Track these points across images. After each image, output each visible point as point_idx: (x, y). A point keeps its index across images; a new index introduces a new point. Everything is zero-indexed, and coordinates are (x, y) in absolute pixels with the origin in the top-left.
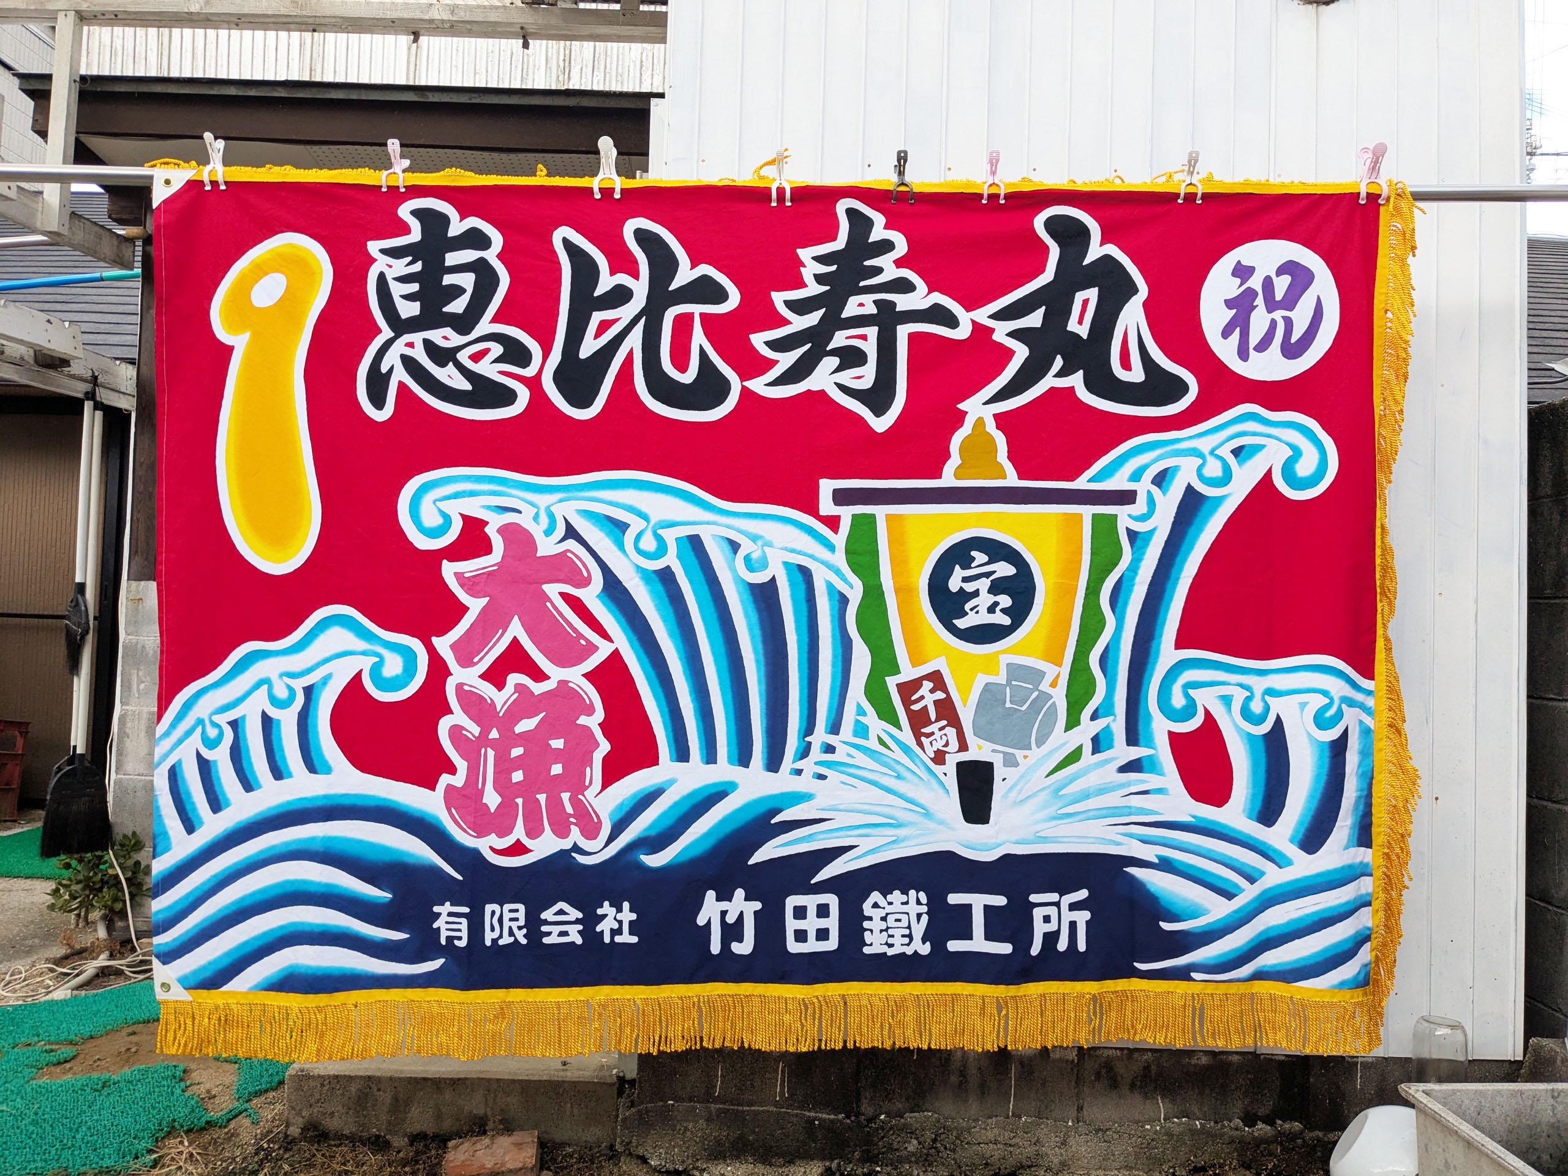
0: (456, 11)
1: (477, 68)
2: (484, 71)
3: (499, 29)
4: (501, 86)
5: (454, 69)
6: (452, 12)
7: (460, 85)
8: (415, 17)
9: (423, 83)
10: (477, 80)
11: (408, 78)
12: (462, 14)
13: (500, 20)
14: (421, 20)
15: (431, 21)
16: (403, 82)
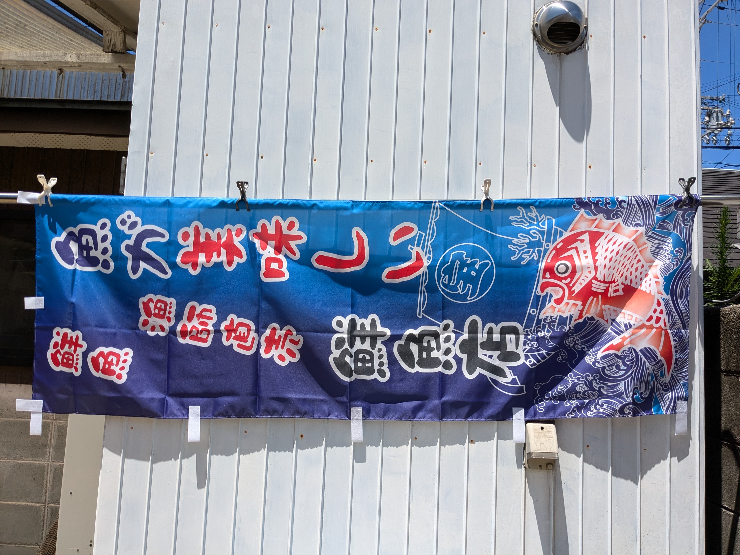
0: (81, 57)
1: (96, 89)
2: (100, 90)
3: (107, 67)
4: (109, 100)
5: (82, 90)
6: (78, 57)
7: (85, 99)
8: (57, 60)
9: (65, 98)
10: (95, 97)
11: (56, 95)
12: (84, 58)
13: (105, 62)
14: (60, 62)
15: (67, 63)
16: (53, 97)
